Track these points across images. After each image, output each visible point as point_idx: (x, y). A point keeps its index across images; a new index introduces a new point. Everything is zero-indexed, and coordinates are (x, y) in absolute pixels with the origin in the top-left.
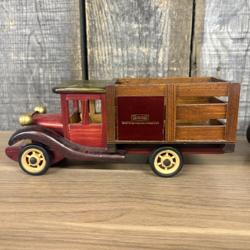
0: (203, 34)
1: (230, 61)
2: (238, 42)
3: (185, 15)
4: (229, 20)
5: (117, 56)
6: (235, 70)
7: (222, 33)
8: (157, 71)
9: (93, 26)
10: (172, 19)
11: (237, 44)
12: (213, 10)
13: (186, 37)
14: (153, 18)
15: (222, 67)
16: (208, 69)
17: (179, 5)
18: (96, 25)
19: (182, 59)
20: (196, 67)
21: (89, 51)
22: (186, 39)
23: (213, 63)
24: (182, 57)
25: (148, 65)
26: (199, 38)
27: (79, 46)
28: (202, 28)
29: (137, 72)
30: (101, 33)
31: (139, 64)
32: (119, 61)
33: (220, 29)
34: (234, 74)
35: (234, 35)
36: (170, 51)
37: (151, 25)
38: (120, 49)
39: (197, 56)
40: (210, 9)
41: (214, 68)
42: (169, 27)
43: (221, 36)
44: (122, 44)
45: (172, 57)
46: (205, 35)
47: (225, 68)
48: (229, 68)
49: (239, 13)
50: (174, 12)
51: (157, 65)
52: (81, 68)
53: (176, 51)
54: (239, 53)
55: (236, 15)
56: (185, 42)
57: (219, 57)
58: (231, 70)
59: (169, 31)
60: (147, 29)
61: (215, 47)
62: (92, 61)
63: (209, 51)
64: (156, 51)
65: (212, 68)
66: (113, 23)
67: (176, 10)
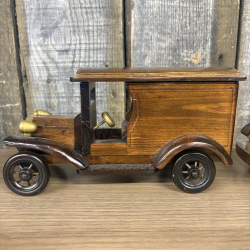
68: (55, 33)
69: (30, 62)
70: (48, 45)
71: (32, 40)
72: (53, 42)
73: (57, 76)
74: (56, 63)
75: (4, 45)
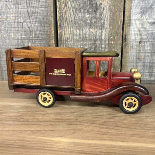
0: (130, 20)
1: (147, 37)
2: (153, 25)
3: (119, 8)
4: (147, 11)
5: (76, 35)
6: (151, 43)
7: (142, 20)
8: (101, 44)
9: (61, 16)
10: (111, 11)
11: (152, 26)
12: (137, 5)
13: (120, 22)
14: (98, 11)
15: (142, 41)
16: (133, 43)
17: (115, 2)
18: (63, 15)
19: (117, 36)
20: (126, 41)
21: (59, 31)
22: (120, 24)
23: (137, 38)
24: (117, 35)
25: (95, 40)
26: (128, 23)
27: (53, 29)
28: (130, 16)
29: (88, 44)
30: (66, 21)
31: (90, 40)
32: (78, 38)
33: (141, 17)
34: (150, 45)
35: (150, 21)
36: (109, 31)
37: (98, 15)
38: (78, 31)
39: (127, 34)
40: (135, 4)
41: (138, 41)
42: (109, 16)
43: (142, 22)
44: (79, 27)
45: (110, 35)
46: (131, 21)
47: (145, 42)
48: (147, 42)
49: (153, 6)
50: (112, 7)
51: (101, 40)
52: (54, 43)
53: (113, 31)
54: (153, 32)
55: (151, 8)
56: (119, 26)
57: (141, 35)
58: (148, 43)
59: (109, 19)
60: (95, 18)
61: (138, 28)
62: (61, 38)
63: (134, 31)
64: (100, 31)
65: (136, 42)
66: (74, 14)
67: (113, 6)
68: (150, 12)
69: (130, 30)
70: (144, 19)
71: (133, 16)
72: (147, 17)
73: (147, 39)
74: (147, 31)
75: (116, 19)
